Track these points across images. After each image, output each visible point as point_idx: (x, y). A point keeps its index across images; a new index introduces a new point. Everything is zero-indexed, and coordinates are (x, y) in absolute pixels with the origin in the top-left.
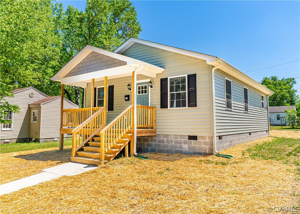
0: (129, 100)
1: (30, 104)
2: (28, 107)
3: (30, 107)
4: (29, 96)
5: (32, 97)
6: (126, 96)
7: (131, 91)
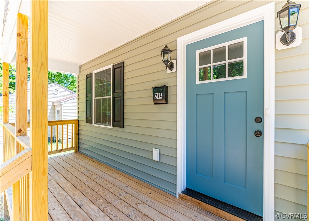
0: (167, 103)
1: (53, 101)
2: (51, 105)
3: (54, 105)
4: (52, 93)
5: (56, 94)
6: (156, 90)
7: (174, 70)
